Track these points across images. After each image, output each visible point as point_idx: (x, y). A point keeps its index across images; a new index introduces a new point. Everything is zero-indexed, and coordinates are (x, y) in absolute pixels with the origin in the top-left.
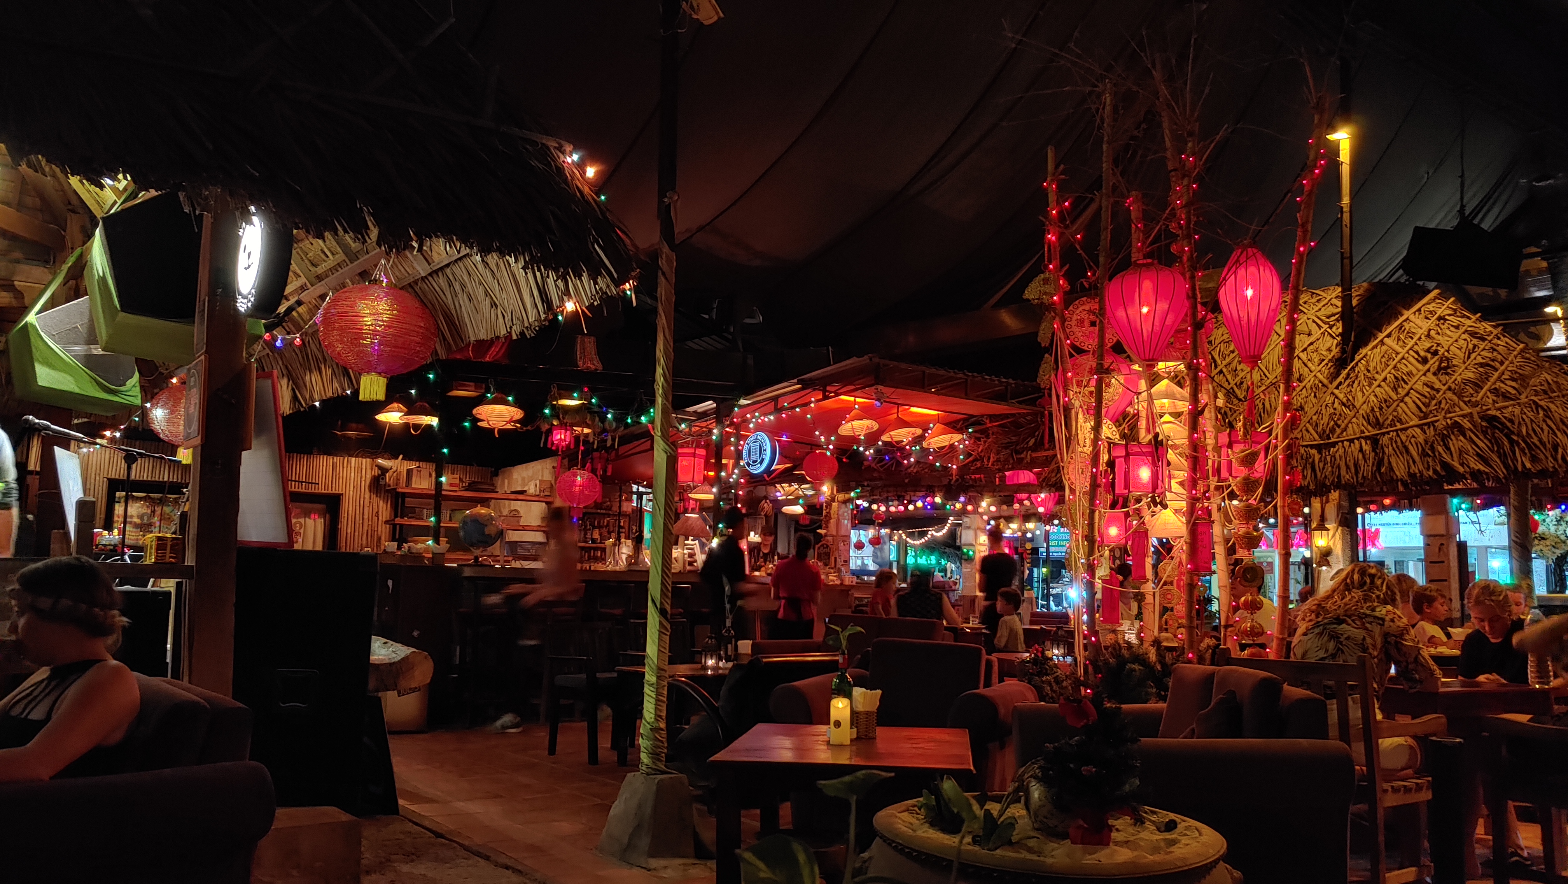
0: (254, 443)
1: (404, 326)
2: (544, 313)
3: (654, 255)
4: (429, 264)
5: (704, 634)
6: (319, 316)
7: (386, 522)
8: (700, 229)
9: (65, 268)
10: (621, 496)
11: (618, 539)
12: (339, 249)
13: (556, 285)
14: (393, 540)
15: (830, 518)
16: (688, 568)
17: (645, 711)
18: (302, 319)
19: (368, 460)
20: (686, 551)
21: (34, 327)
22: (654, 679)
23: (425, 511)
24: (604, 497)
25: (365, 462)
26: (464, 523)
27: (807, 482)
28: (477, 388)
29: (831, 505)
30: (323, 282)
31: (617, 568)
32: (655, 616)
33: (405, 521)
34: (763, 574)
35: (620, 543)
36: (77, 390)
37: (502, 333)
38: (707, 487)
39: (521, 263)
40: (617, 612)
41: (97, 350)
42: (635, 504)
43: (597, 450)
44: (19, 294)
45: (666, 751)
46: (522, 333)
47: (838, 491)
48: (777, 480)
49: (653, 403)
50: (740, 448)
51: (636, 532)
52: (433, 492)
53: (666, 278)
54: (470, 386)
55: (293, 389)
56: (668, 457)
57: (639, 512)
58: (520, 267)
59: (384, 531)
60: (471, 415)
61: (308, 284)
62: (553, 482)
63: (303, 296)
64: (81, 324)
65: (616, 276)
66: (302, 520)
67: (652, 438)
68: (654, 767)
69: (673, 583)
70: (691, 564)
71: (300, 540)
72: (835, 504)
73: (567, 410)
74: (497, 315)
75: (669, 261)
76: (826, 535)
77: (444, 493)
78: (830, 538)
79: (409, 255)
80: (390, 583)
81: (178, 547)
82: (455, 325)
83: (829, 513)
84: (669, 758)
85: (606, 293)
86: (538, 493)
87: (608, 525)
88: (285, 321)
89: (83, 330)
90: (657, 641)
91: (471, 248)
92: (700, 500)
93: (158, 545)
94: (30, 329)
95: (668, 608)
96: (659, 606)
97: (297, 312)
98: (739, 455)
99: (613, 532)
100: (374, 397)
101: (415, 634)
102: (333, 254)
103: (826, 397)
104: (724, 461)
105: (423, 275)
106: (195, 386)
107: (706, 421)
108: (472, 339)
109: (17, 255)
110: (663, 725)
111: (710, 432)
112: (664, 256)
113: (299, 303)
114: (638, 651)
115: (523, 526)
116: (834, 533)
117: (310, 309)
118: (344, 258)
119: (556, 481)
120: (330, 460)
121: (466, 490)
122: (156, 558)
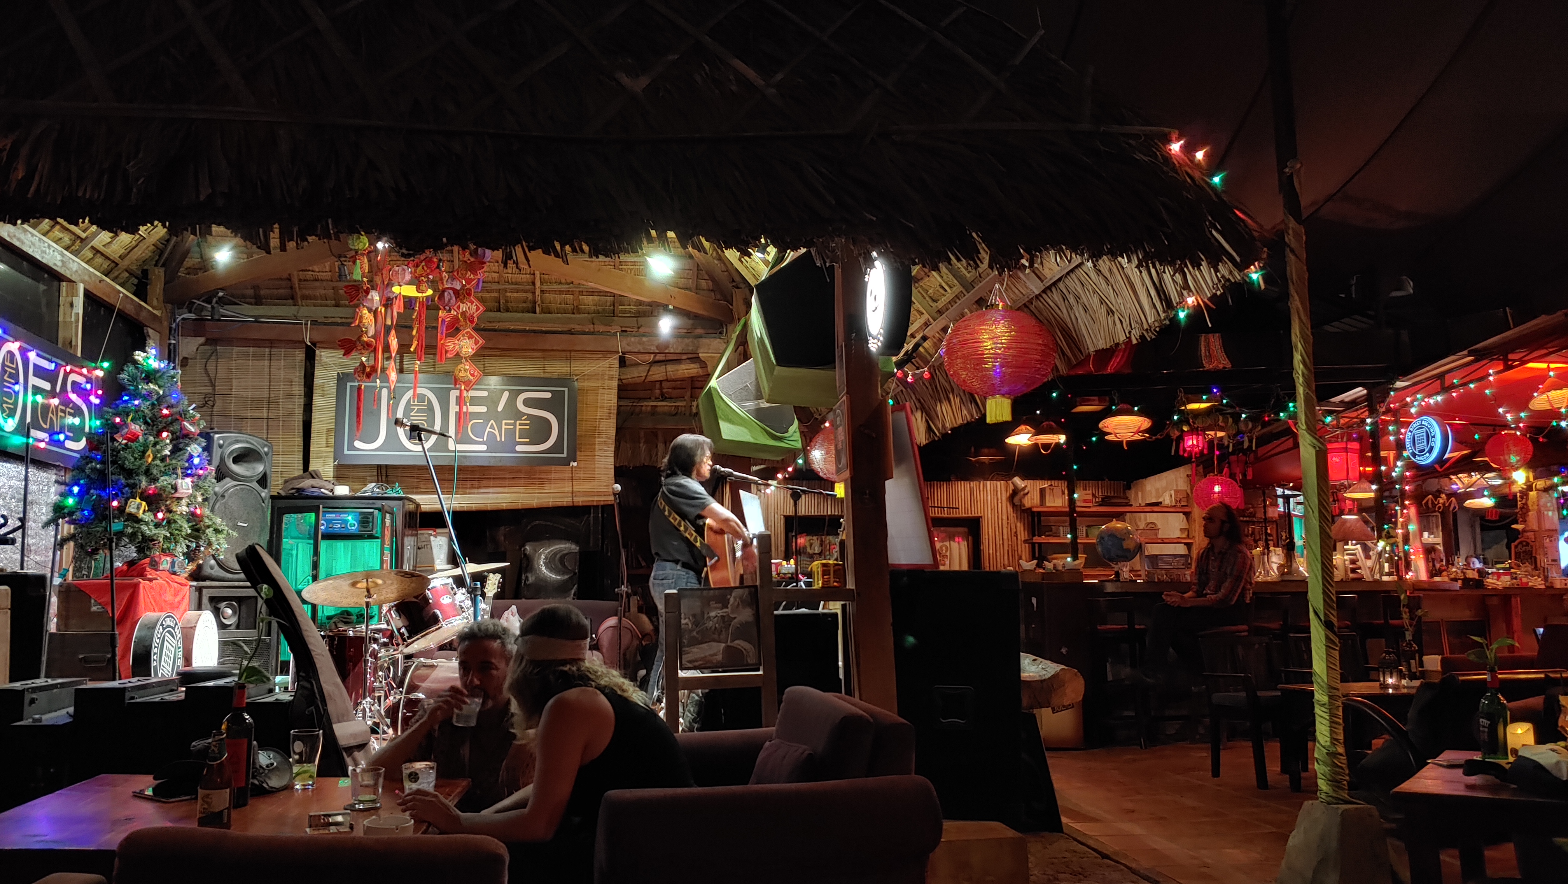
0: (895, 472)
1: (1023, 345)
2: (1164, 312)
3: (1281, 234)
4: (1042, 281)
5: (1377, 648)
6: (942, 351)
7: (1025, 541)
8: (1329, 198)
9: (734, 336)
10: (1264, 501)
11: (1267, 547)
12: (956, 281)
13: (1173, 279)
14: (1033, 558)
15: (1528, 510)
16: (1351, 575)
17: (1318, 734)
18: (929, 354)
19: (1002, 482)
20: (1346, 557)
21: (716, 390)
22: (1325, 699)
23: (1061, 528)
24: (1246, 504)
25: (1000, 485)
26: (1101, 538)
27: (1492, 470)
28: (1101, 402)
29: (1527, 495)
30: (944, 315)
31: (1269, 579)
32: (1320, 629)
33: (1043, 539)
34: (1446, 579)
35: (1269, 552)
36: (752, 440)
37: (1122, 339)
38: (1365, 485)
39: (1135, 262)
40: (1275, 625)
41: (764, 404)
42: (1281, 509)
43: (1233, 453)
44: (703, 364)
45: (1347, 778)
46: (1142, 337)
47: (1535, 478)
48: (1452, 470)
49: (1293, 398)
50: (1401, 436)
51: (1287, 539)
52: (1067, 510)
53: (1296, 255)
54: (1094, 400)
55: (927, 420)
56: (1317, 452)
57: (1288, 517)
58: (1134, 265)
59: (1025, 550)
60: (1098, 429)
61: (931, 320)
62: (1189, 492)
63: (928, 332)
64: (750, 383)
65: (1238, 259)
66: (947, 544)
67: (1295, 436)
68: (1334, 795)
69: (1338, 593)
70: (1353, 571)
71: (947, 562)
72: (1532, 494)
73: (1196, 414)
74: (1114, 322)
75: (1297, 235)
76: (1524, 531)
77: (1078, 509)
78: (1531, 535)
79: (1021, 275)
80: (1034, 600)
81: (840, 572)
82: (1072, 338)
83: (1526, 504)
84: (1352, 787)
85: (1229, 280)
86: (1174, 504)
87: (1253, 533)
88: (914, 358)
89: (752, 388)
90: (1325, 656)
91: (1082, 255)
92: (1358, 500)
93: (823, 571)
94: (713, 392)
95: (1335, 620)
96: (1322, 618)
97: (924, 348)
98: (1400, 446)
99: (1260, 540)
100: (1000, 419)
101: (1064, 650)
102: (951, 287)
103: (1508, 368)
104: (1383, 454)
105: (1037, 292)
106: (841, 425)
107: (1357, 410)
108: (1092, 349)
109: (699, 331)
110: (1341, 749)
111: (1363, 421)
112: (1291, 232)
113: (924, 338)
114: (1301, 667)
115: (1162, 539)
116: (1535, 527)
117: (935, 343)
118: (961, 289)
119: (1191, 490)
120: (967, 484)
121: (1100, 505)
122: (823, 583)
